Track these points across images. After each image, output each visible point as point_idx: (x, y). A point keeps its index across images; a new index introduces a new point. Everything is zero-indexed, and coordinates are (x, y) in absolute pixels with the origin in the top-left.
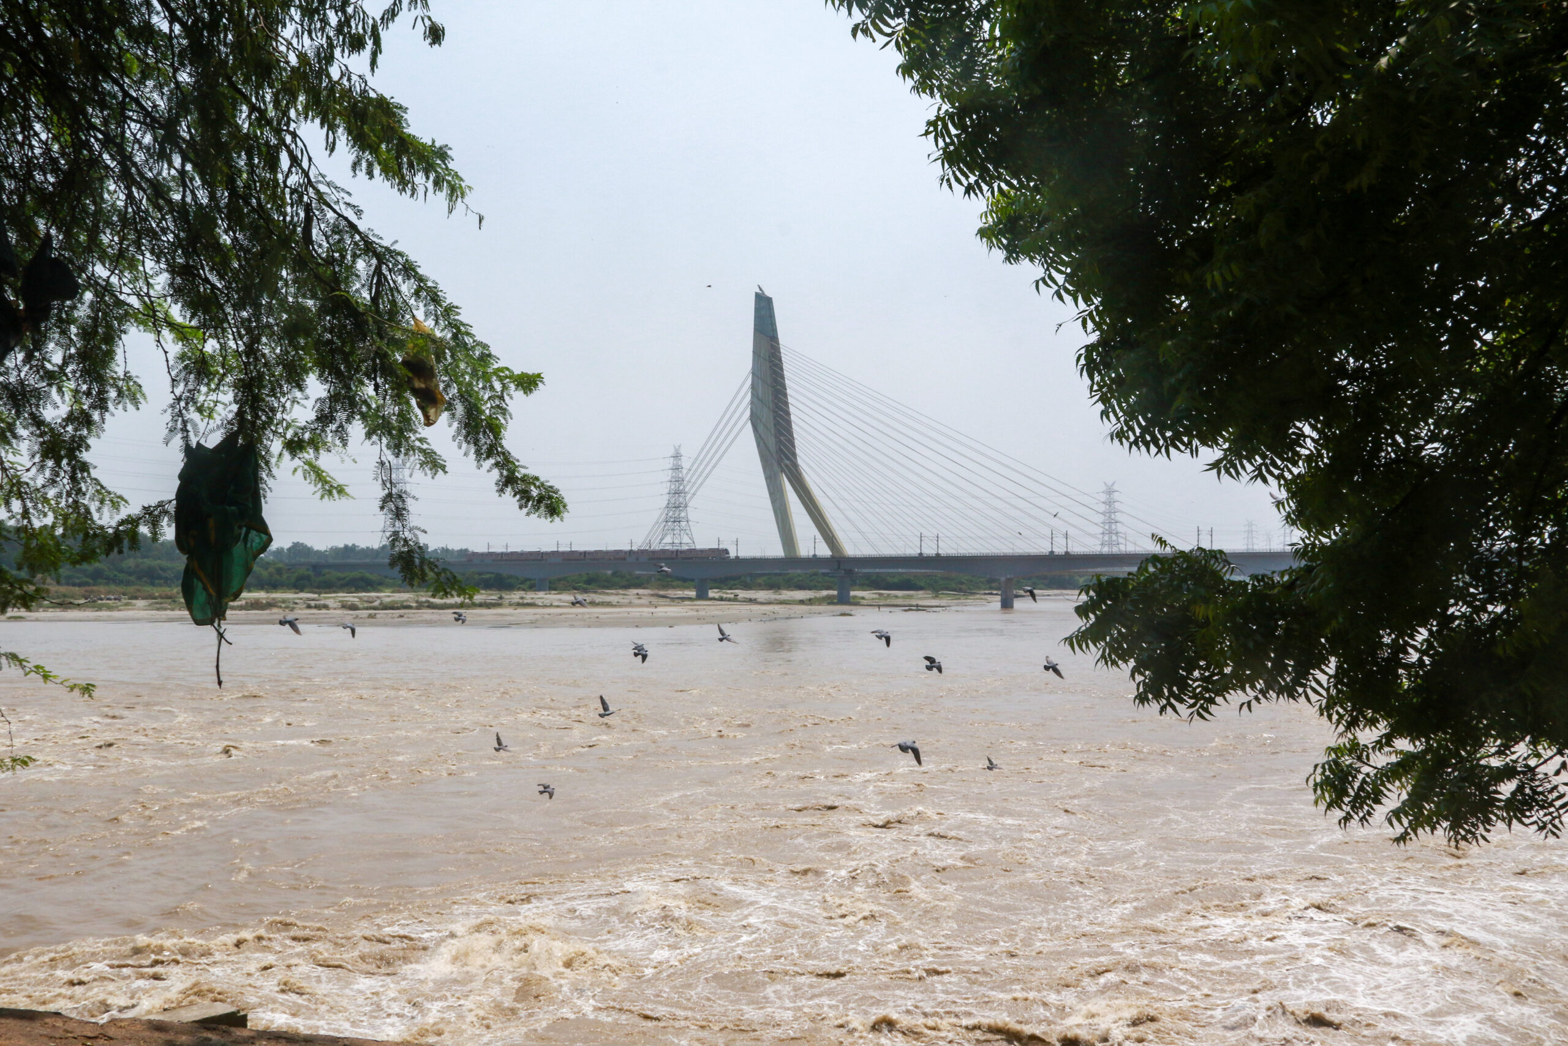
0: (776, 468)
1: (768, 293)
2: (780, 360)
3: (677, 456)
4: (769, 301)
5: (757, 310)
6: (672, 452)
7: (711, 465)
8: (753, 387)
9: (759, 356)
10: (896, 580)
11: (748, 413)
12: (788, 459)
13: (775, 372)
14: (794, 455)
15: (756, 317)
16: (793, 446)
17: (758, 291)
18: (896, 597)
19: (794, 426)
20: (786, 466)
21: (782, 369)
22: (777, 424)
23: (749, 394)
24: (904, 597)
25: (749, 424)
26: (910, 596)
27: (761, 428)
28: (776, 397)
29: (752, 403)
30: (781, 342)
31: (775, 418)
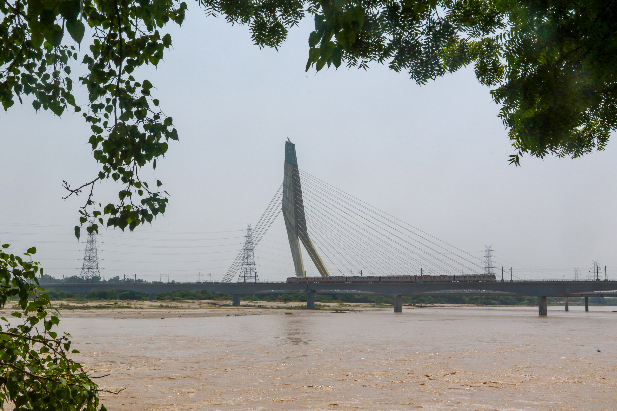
0: (295, 236)
1: (292, 142)
2: (299, 177)
3: (249, 230)
4: (293, 145)
5: (287, 150)
6: (247, 227)
7: (262, 233)
8: (284, 192)
9: (287, 175)
10: (359, 297)
11: (281, 206)
12: (302, 231)
13: (295, 184)
14: (306, 229)
15: (286, 155)
16: (305, 224)
17: (287, 140)
18: (350, 306)
19: (305, 213)
20: (300, 234)
21: (299, 182)
22: (296, 212)
23: (282, 195)
24: (355, 306)
25: (282, 212)
26: (358, 306)
27: (287, 214)
28: (295, 197)
29: (283, 200)
30: (299, 168)
31: (295, 208)
